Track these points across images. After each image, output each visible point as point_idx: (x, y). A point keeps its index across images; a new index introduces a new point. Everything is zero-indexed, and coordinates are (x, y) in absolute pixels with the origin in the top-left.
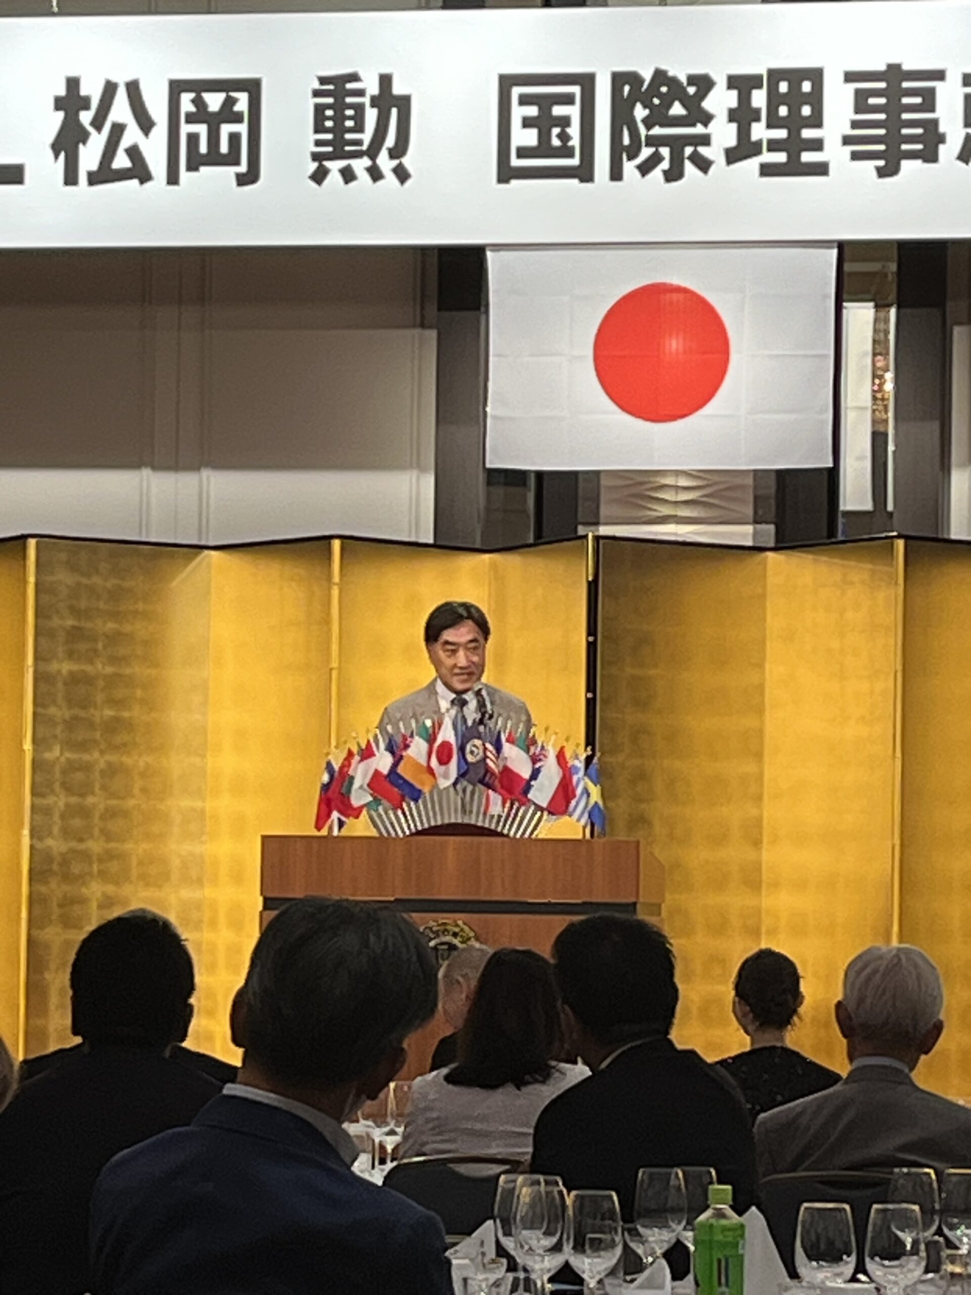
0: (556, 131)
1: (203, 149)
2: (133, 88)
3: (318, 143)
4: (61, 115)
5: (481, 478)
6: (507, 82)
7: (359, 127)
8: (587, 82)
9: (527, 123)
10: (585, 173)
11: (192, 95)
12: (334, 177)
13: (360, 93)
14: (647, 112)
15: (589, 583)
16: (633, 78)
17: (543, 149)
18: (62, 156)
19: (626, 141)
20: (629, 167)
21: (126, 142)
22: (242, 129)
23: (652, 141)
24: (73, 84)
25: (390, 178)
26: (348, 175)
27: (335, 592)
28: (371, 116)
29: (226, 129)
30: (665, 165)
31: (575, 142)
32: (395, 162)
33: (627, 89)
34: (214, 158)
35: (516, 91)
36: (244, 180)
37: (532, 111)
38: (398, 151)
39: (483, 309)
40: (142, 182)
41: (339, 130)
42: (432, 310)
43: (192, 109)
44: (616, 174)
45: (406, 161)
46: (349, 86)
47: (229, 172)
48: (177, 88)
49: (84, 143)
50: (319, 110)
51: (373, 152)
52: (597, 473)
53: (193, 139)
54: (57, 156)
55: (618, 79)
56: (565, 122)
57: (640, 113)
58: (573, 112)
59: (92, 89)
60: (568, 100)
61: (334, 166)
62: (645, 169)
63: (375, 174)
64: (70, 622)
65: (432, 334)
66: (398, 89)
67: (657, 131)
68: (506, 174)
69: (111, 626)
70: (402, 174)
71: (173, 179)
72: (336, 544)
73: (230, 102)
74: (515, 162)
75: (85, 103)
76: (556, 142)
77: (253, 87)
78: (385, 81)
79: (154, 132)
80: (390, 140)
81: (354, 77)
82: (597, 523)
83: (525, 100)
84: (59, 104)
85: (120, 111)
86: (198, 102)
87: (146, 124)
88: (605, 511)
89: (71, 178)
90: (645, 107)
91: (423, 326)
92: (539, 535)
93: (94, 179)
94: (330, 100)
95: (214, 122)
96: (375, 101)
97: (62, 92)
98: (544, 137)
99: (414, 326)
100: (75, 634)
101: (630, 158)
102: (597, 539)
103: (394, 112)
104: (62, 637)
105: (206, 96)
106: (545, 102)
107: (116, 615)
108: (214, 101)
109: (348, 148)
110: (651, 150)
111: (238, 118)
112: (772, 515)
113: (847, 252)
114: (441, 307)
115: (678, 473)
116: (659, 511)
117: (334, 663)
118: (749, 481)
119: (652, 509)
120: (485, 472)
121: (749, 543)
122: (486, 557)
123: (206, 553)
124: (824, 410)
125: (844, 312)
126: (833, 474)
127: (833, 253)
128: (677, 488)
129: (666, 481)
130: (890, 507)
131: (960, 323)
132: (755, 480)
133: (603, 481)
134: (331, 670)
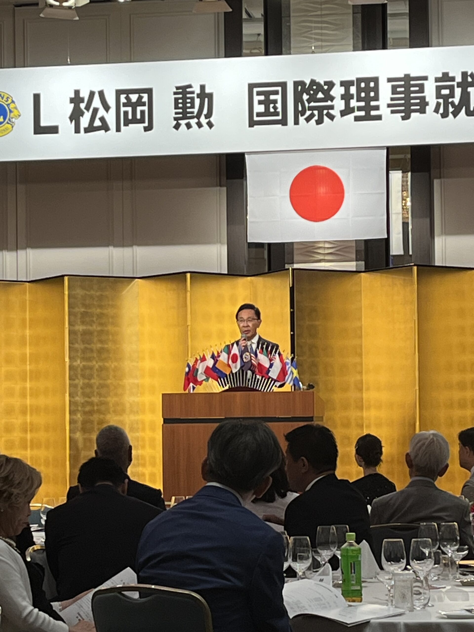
0: (272, 105)
1: (130, 117)
2: (101, 94)
3: (176, 113)
4: (73, 105)
5: (246, 246)
6: (251, 87)
7: (193, 107)
8: (283, 85)
9: (260, 102)
10: (284, 122)
11: (125, 95)
12: (183, 127)
13: (193, 93)
14: (308, 97)
15: (291, 288)
16: (302, 83)
17: (267, 113)
18: (74, 121)
19: (300, 109)
20: (302, 119)
21: (99, 115)
22: (146, 108)
23: (310, 108)
24: (77, 92)
25: (206, 126)
26: (189, 126)
27: (188, 294)
28: (197, 102)
29: (139, 109)
30: (316, 118)
31: (279, 110)
32: (207, 120)
33: (300, 88)
34: (135, 121)
35: (255, 90)
36: (146, 129)
37: (262, 98)
38: (208, 116)
39: (244, 178)
40: (106, 131)
41: (184, 108)
42: (224, 179)
43: (125, 101)
44: (296, 122)
45: (212, 119)
46: (188, 90)
47: (141, 126)
48: (119, 93)
49: (82, 116)
50: (176, 100)
51: (198, 116)
52: (292, 243)
53: (126, 113)
54: (71, 121)
55: (296, 84)
56: (275, 102)
57: (305, 97)
58: (278, 97)
59: (85, 94)
60: (276, 93)
61: (183, 122)
62: (308, 120)
63: (200, 125)
64: (83, 310)
65: (225, 189)
66: (207, 91)
67: (312, 104)
68: (252, 123)
69: (99, 310)
70: (210, 125)
71: (118, 129)
72: (188, 275)
73: (140, 98)
74: (256, 118)
75: (82, 100)
76: (272, 110)
77: (149, 91)
78: (203, 87)
79: (110, 111)
80: (205, 111)
81: (190, 86)
82: (293, 263)
83: (259, 94)
84: (72, 101)
85: (97, 103)
86: (127, 98)
87: (107, 108)
88: (296, 258)
89: (77, 130)
90: (307, 94)
91: (221, 186)
92: (269, 269)
93: (87, 130)
94: (180, 96)
95: (134, 106)
96: (198, 96)
97: (73, 96)
98: (267, 108)
99: (217, 186)
100: (84, 314)
101: (302, 116)
102: (293, 270)
103: (206, 100)
104: (79, 316)
105: (131, 96)
106: (267, 94)
107: (101, 307)
108: (134, 98)
109: (188, 115)
110: (310, 112)
111: (144, 104)
112: (363, 257)
113: (390, 151)
114: (227, 178)
115: (325, 242)
116: (317, 258)
117: (189, 323)
118: (354, 244)
119: (315, 257)
120: (247, 244)
121: (354, 269)
122: (249, 278)
123: (136, 280)
124: (383, 215)
125: (390, 175)
126: (387, 241)
127: (385, 151)
128: (325, 248)
129: (320, 245)
130: (411, 253)
131: (437, 178)
132: (356, 244)
133: (295, 246)
134: (188, 326)
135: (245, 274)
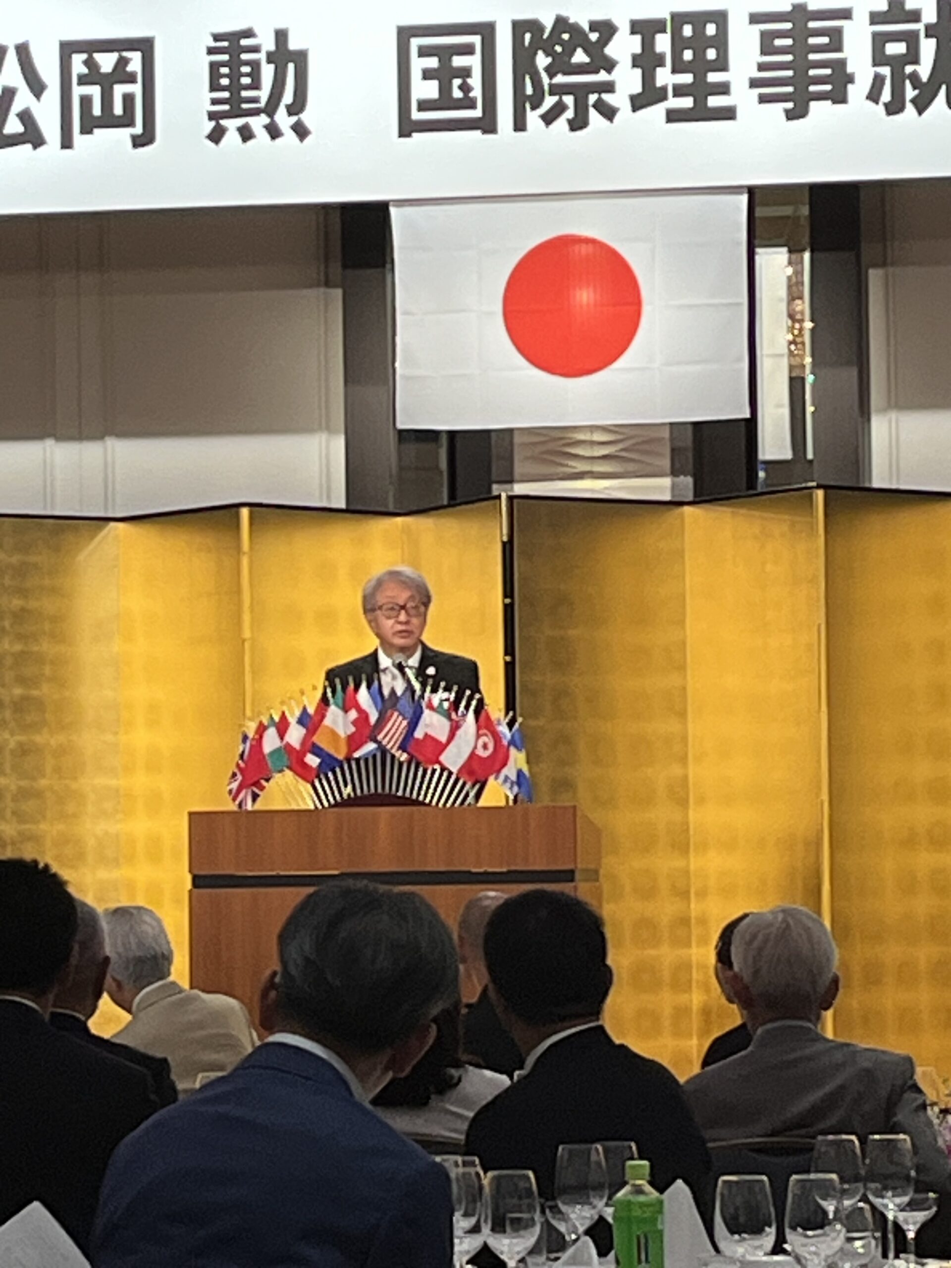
0: (457, 82)
1: (97, 111)
2: (23, 51)
3: (214, 102)
5: (392, 439)
6: (405, 34)
7: (256, 85)
8: (487, 31)
9: (427, 75)
10: (487, 124)
11: (84, 56)
12: (232, 137)
13: (255, 49)
14: (549, 60)
15: (504, 544)
16: (534, 26)
17: (444, 101)
19: (529, 90)
20: (533, 118)
21: (17, 106)
22: (136, 89)
23: (555, 90)
25: (290, 136)
26: (246, 134)
27: (245, 561)
28: (268, 72)
29: (119, 90)
30: (570, 114)
31: (477, 93)
32: (294, 119)
33: (528, 36)
34: (109, 121)
35: (415, 43)
36: (139, 142)
37: (433, 62)
38: (296, 108)
39: (388, 266)
40: (35, 147)
41: (235, 87)
42: (336, 269)
43: (85, 70)
44: (520, 125)
45: (306, 117)
46: (244, 42)
47: (124, 134)
48: (68, 49)
50: (214, 67)
51: (270, 109)
52: (510, 431)
53: (86, 101)
55: (519, 27)
56: (465, 73)
57: (542, 61)
58: (474, 62)
60: (468, 50)
61: (232, 125)
62: (549, 118)
63: (274, 132)
65: (337, 294)
66: (294, 44)
67: (560, 79)
68: (407, 128)
69: (17, 603)
70: (301, 131)
71: (67, 143)
72: (245, 512)
73: (122, 62)
74: (416, 115)
76: (457, 94)
77: (145, 46)
78: (281, 36)
79: (45, 96)
80: (288, 97)
81: (249, 33)
82: (511, 481)
83: (424, 52)
85: (11, 73)
86: (90, 63)
87: (37, 88)
88: (519, 468)
90: (547, 54)
91: (328, 284)
92: (452, 496)
94: (225, 57)
95: (106, 82)
96: (270, 58)
98: (445, 89)
99: (318, 285)
101: (533, 108)
102: (511, 499)
103: (291, 67)
105: (98, 57)
106: (445, 53)
107: (23, 593)
108: (106, 62)
109: (245, 106)
110: (555, 98)
111: (131, 79)
112: (690, 466)
113: (757, 197)
114: (345, 266)
115: (593, 428)
116: (574, 467)
117: (247, 634)
118: (666, 434)
119: (567, 466)
120: (396, 432)
121: (667, 497)
122: (399, 520)
123: (112, 524)
124: (739, 359)
125: (757, 258)
126: (751, 425)
127: (744, 198)
128: (593, 443)
129: (581, 436)
130: (810, 456)
131: (875, 266)
132: (671, 433)
133: (517, 439)
134: (244, 641)
135: (391, 508)
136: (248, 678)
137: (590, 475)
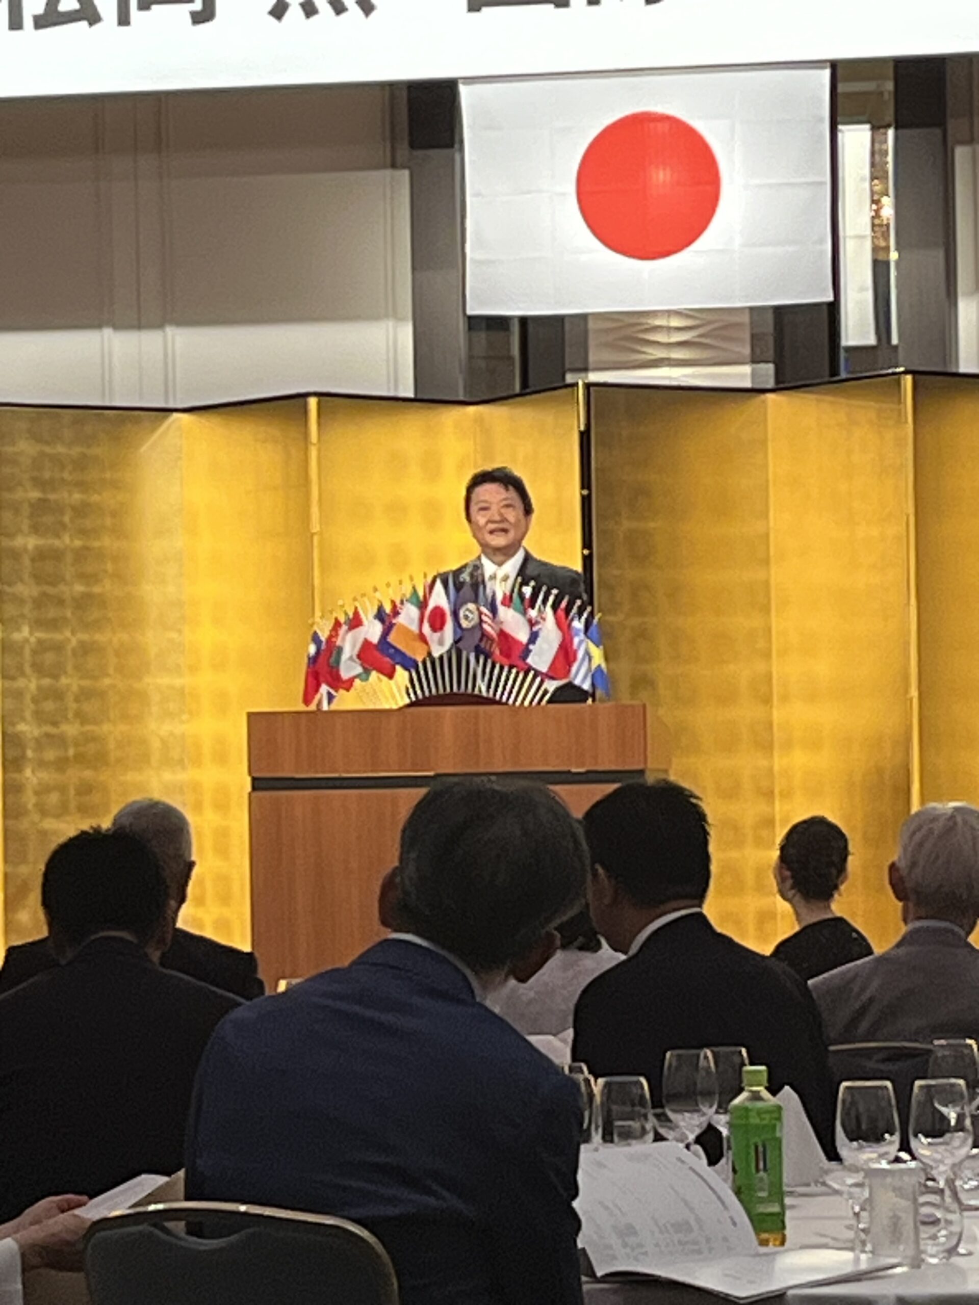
5: (462, 325)
12: (295, 13)
15: (582, 434)
25: (354, 11)
26: (309, 9)
27: (313, 453)
36: (199, 18)
39: (457, 146)
40: (91, 24)
42: (403, 151)
47: (183, 10)
52: (584, 317)
63: (338, 6)
64: (35, 495)
65: (405, 174)
68: (476, 2)
69: (77, 496)
70: (366, 5)
71: (124, 19)
72: (313, 402)
82: (585, 370)
88: (593, 357)
89: (15, 23)
91: (394, 166)
92: (525, 384)
93: (41, 22)
99: (384, 166)
100: (40, 507)
102: (588, 386)
104: (26, 510)
107: (82, 485)
112: (771, 353)
113: (840, 72)
114: (413, 146)
115: (670, 313)
116: (651, 354)
117: (315, 527)
118: (746, 318)
119: (644, 353)
120: (466, 319)
121: (748, 384)
122: (472, 409)
123: (176, 415)
124: (821, 241)
125: (840, 135)
126: (833, 309)
127: (826, 74)
128: (669, 329)
129: (658, 322)
130: (895, 340)
131: (962, 143)
132: (751, 317)
133: (591, 325)
134: (312, 535)
135: (461, 397)
136: (317, 573)
137: (667, 362)
